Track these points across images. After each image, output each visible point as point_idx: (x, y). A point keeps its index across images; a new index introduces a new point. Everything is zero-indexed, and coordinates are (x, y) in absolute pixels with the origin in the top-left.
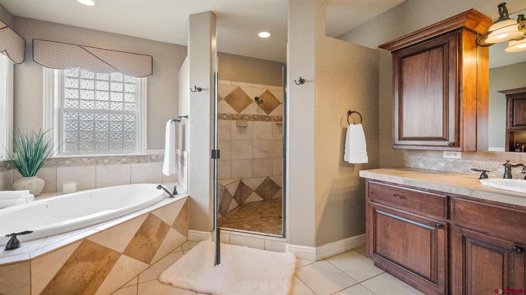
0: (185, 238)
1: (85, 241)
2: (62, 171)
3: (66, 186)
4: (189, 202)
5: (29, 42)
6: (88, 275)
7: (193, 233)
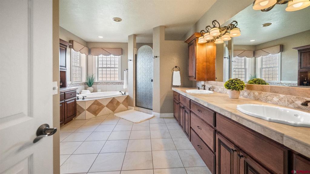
0: (127, 109)
1: (96, 100)
2: (98, 86)
3: (98, 90)
4: (128, 96)
5: (90, 49)
6: (97, 109)
7: (129, 107)
